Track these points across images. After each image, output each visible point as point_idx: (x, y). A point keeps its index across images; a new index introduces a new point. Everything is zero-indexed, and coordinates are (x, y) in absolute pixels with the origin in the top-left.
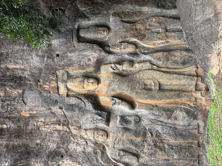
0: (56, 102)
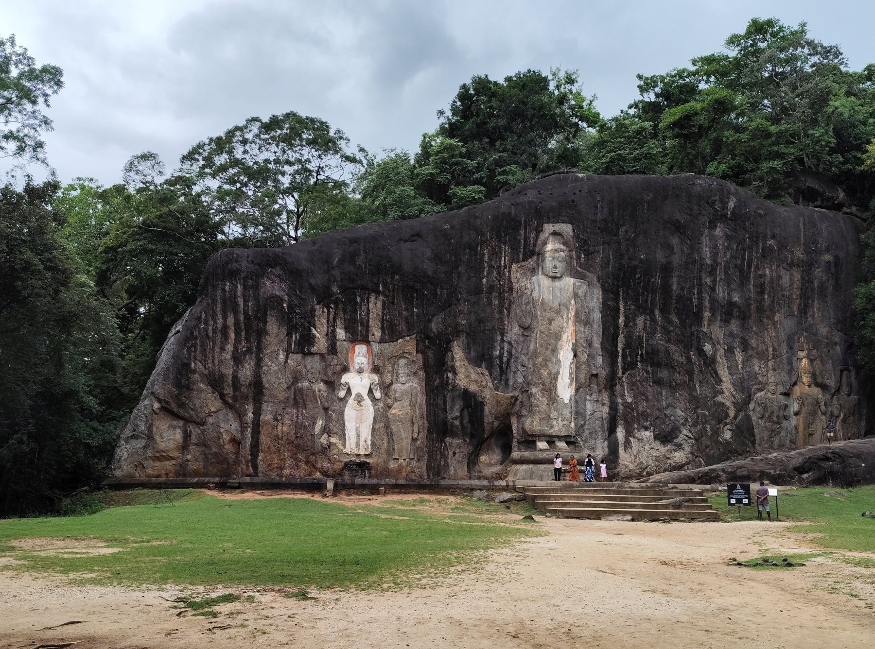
0: (791, 348)
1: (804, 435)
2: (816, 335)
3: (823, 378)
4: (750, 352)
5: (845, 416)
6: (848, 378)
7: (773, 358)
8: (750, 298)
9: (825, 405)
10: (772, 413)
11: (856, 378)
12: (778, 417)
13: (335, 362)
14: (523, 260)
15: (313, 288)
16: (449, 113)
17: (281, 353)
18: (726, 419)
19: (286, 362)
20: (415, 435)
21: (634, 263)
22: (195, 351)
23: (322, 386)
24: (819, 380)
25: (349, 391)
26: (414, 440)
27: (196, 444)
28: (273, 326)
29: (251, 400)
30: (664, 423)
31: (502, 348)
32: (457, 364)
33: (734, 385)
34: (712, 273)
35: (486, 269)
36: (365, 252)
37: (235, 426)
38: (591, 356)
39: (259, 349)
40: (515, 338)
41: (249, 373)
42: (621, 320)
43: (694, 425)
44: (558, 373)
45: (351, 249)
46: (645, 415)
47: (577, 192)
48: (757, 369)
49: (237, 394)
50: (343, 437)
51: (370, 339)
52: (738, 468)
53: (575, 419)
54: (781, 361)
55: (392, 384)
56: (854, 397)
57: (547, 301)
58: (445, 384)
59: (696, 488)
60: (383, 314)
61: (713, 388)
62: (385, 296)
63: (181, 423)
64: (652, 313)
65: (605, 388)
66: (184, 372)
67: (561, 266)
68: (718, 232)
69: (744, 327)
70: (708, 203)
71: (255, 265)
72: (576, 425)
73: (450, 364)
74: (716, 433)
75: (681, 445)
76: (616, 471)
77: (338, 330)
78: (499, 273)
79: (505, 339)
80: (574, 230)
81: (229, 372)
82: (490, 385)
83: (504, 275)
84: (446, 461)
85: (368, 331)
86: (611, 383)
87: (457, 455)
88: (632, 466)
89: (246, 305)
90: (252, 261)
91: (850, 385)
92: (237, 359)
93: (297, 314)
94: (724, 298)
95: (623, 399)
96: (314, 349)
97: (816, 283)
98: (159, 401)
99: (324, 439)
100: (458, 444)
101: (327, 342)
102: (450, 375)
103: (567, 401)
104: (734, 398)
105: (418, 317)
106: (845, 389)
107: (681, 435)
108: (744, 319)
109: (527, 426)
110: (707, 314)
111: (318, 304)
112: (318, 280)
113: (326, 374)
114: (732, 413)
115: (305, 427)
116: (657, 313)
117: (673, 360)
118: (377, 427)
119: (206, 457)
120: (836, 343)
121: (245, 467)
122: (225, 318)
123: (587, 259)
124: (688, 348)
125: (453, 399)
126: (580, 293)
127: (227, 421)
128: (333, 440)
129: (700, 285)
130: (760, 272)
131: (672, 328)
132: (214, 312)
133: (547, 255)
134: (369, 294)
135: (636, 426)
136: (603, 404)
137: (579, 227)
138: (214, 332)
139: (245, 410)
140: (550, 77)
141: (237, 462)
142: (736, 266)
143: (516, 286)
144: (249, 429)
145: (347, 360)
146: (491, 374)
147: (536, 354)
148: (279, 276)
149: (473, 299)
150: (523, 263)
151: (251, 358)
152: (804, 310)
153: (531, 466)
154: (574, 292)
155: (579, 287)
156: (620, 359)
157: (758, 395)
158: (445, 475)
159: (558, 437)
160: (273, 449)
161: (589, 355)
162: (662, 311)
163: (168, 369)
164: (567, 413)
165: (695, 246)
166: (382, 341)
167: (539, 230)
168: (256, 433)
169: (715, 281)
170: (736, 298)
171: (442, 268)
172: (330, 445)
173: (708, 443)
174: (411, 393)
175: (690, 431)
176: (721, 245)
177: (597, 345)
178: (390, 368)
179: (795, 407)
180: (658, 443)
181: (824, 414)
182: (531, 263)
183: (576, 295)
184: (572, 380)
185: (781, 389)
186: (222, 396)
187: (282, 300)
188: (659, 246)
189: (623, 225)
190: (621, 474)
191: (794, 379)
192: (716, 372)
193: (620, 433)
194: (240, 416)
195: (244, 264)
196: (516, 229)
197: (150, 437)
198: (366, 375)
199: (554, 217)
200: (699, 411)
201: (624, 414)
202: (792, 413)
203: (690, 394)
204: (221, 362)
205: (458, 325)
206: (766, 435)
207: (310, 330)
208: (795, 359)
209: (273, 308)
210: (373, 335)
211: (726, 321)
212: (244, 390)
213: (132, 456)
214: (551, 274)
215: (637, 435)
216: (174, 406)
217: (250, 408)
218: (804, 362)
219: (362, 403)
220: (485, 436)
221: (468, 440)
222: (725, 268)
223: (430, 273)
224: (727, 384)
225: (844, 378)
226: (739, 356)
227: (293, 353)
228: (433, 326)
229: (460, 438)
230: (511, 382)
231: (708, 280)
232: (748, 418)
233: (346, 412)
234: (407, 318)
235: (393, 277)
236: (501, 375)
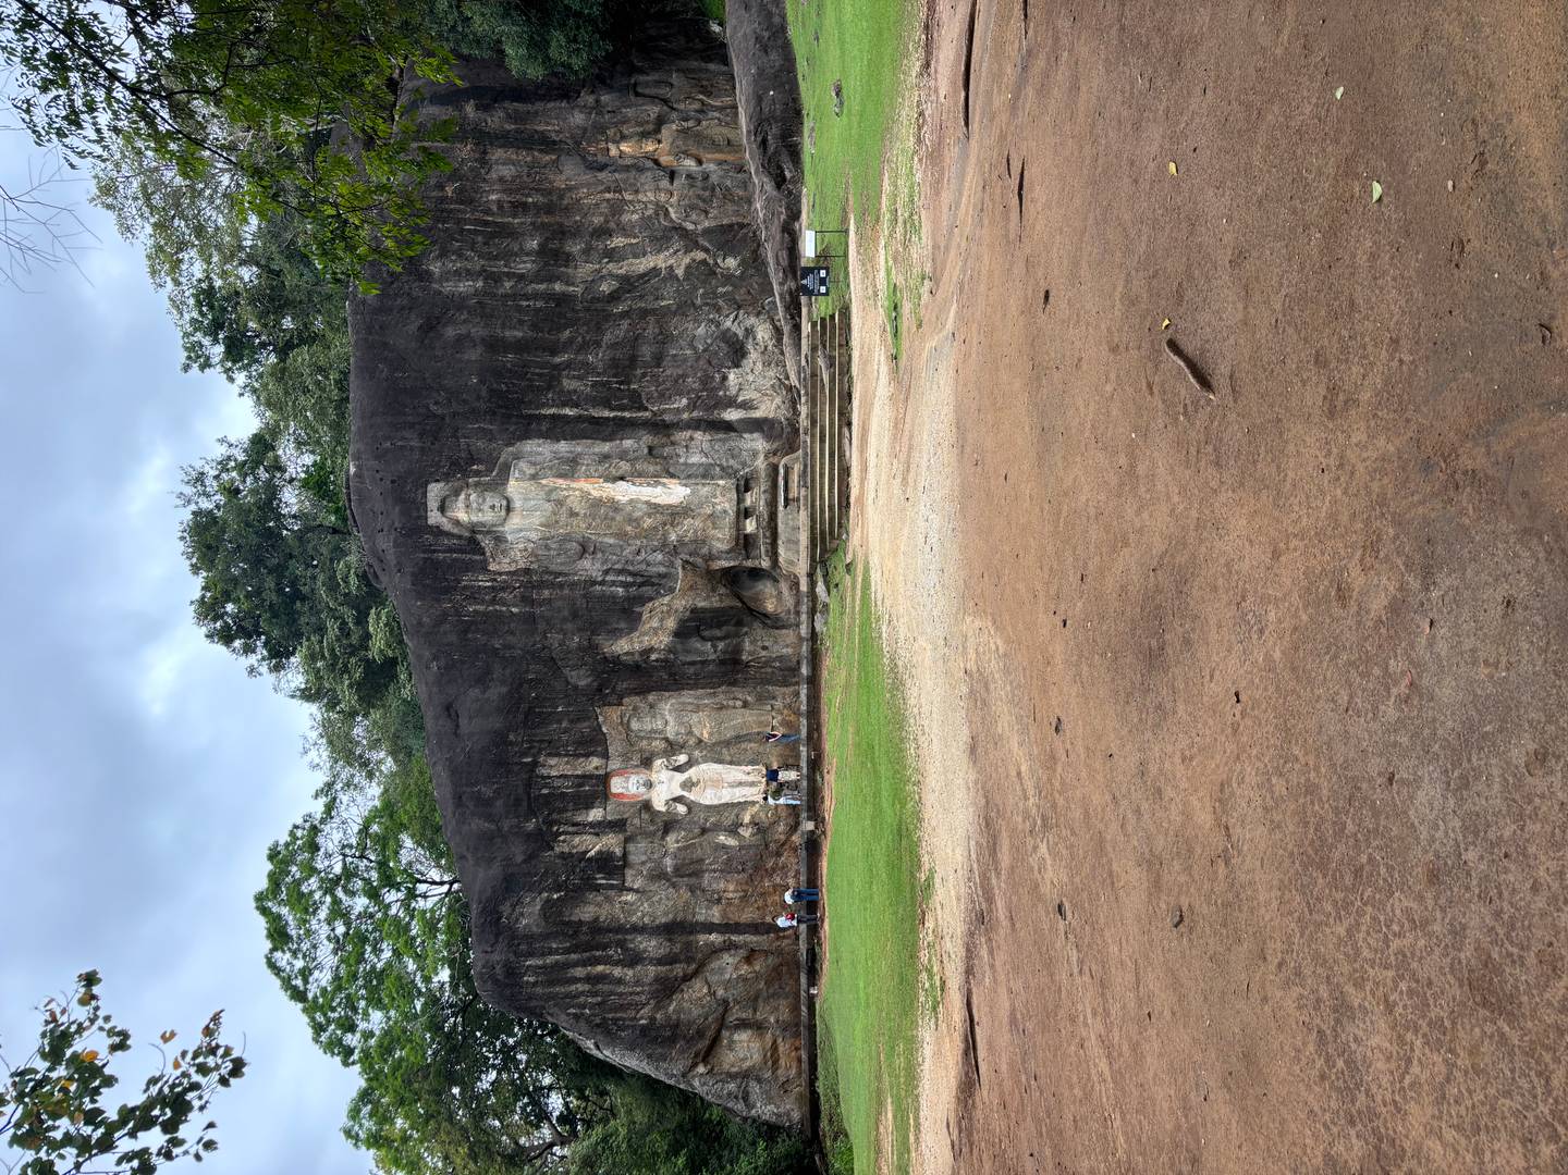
0: (605, 166)
1: (729, 153)
2: (585, 130)
3: (647, 122)
4: (612, 225)
5: (702, 93)
6: (647, 85)
7: (620, 193)
8: (533, 224)
9: (686, 120)
10: (699, 197)
11: (648, 74)
12: (704, 189)
13: (636, 821)
14: (484, 554)
15: (530, 858)
16: (253, 659)
17: (623, 898)
18: (708, 264)
19: (637, 891)
20: (739, 703)
21: (484, 393)
22: (624, 1019)
23: (671, 838)
24: (651, 127)
25: (678, 800)
26: (745, 705)
27: (755, 1011)
28: (586, 913)
29: (692, 938)
30: (716, 353)
31: (613, 583)
32: (637, 647)
33: (659, 251)
34: (496, 279)
35: (498, 607)
36: (475, 785)
37: (728, 959)
38: (623, 456)
39: (620, 929)
40: (598, 565)
41: (653, 943)
42: (568, 411)
43: (719, 310)
44: (647, 503)
45: (471, 805)
46: (706, 381)
47: (378, 476)
48: (635, 217)
49: (682, 957)
50: (743, 805)
51: (602, 772)
52: (778, 264)
53: (713, 478)
54: (625, 182)
55: (667, 740)
56: (675, 78)
57: (543, 519)
58: (666, 664)
59: (806, 328)
60: (566, 755)
61: (664, 280)
62: (539, 752)
63: (725, 1034)
64: (556, 367)
65: (669, 436)
66: (653, 1034)
67: (492, 499)
68: (435, 268)
69: (575, 233)
70: (392, 283)
71: (497, 942)
72: (722, 478)
73: (637, 657)
74: (728, 278)
75: (746, 329)
76: (785, 422)
77: (590, 819)
78: (503, 589)
79: (600, 579)
80: (437, 481)
81: (652, 970)
82: (666, 600)
83: (505, 581)
84: (774, 660)
85: (591, 777)
86: (661, 428)
87: (767, 644)
88: (778, 400)
89: (556, 952)
90: (492, 946)
91: (658, 83)
92: (634, 959)
93: (568, 879)
94: (534, 262)
95: (683, 410)
96: (618, 851)
97: (508, 127)
98: (695, 1065)
99: (746, 833)
100: (751, 643)
101: (605, 833)
102: (653, 657)
103: (688, 491)
104: (678, 251)
105: (570, 705)
106: (664, 91)
107: (733, 329)
108: (563, 233)
109: (724, 547)
110: (558, 287)
111: (553, 849)
112: (518, 852)
113: (654, 834)
114: (700, 255)
115: (729, 859)
116: (558, 360)
117: (625, 337)
118: (728, 758)
119: (773, 995)
120: (597, 101)
121: (786, 941)
122: (576, 980)
123: (480, 461)
124: (608, 316)
125: (688, 652)
126: (531, 471)
127: (721, 970)
128: (747, 819)
129: (514, 296)
130: (495, 208)
131: (580, 339)
132: (568, 995)
133: (474, 519)
134: (538, 776)
135: (721, 393)
136: (692, 439)
137: (431, 473)
138: (595, 994)
139: (706, 944)
140: (193, 507)
141: (779, 952)
142: (485, 244)
143: (522, 565)
144: (733, 938)
145: (632, 805)
146: (651, 599)
147: (622, 535)
148: (513, 907)
149: (541, 626)
150: (488, 554)
151: (632, 941)
152: (547, 144)
153: (780, 542)
154: (529, 479)
155: (522, 472)
156: (627, 414)
157: (673, 216)
158: (794, 660)
159: (738, 503)
160: (760, 903)
161: (622, 459)
162: (554, 353)
163: (649, 1056)
164: (705, 491)
165: (459, 303)
166: (606, 756)
167: (438, 531)
168: (737, 928)
169: (508, 275)
170: (534, 244)
171: (497, 672)
172: (754, 823)
173: (743, 291)
174: (680, 711)
175: (727, 316)
176: (454, 264)
177: (606, 447)
178: (645, 742)
179: (690, 164)
180: (745, 361)
181: (699, 122)
182: (486, 543)
183: (534, 477)
184: (657, 483)
185: (665, 183)
186: (687, 978)
187: (548, 900)
188: (458, 356)
189: (428, 408)
190: (789, 416)
191: (649, 164)
192: (644, 275)
193: (732, 415)
194: (715, 952)
195: (496, 957)
196: (436, 564)
197: (745, 1075)
198: (654, 777)
199: (418, 510)
200: (699, 302)
201: (706, 410)
202: (700, 169)
203: (675, 314)
204: (637, 983)
205: (580, 648)
206: (730, 207)
207: (590, 859)
208: (620, 162)
209: (561, 913)
210: (597, 768)
211: (568, 259)
212: (677, 948)
213: (772, 1098)
214: (503, 513)
215: (733, 391)
216: (702, 1045)
217: (702, 939)
218: (625, 147)
219: (695, 780)
220: (740, 605)
221: (745, 629)
222: (489, 259)
223: (504, 690)
224: (660, 261)
225: (647, 91)
226: (618, 241)
227: (624, 881)
228: (582, 683)
229: (743, 641)
230: (662, 569)
231: (508, 285)
232: (707, 232)
233: (707, 803)
234: (571, 721)
235: (511, 743)
236: (653, 585)
